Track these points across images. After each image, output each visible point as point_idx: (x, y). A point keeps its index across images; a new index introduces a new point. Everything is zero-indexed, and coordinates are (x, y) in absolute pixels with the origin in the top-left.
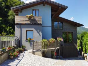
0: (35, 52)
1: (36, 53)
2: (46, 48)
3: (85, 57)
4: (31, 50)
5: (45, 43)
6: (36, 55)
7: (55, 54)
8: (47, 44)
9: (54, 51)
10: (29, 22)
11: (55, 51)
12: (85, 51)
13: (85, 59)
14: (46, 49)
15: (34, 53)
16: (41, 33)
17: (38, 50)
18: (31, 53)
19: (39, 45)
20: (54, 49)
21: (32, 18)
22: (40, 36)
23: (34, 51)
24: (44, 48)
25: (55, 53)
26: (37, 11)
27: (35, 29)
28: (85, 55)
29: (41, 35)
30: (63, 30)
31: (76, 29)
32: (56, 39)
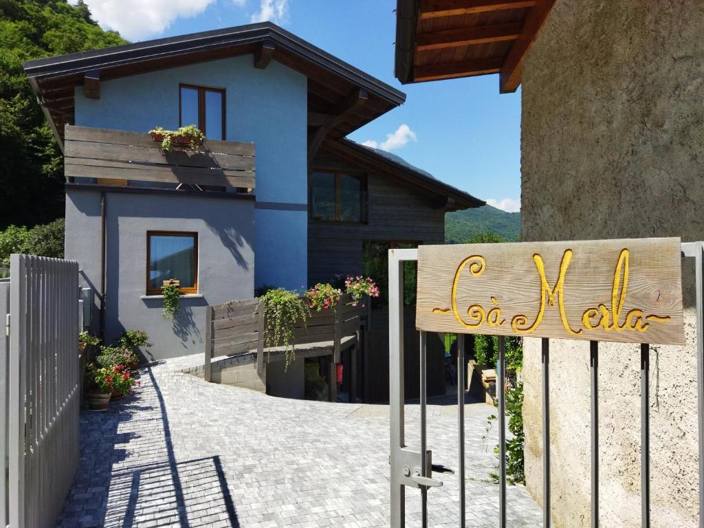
0: (221, 365)
1: (225, 374)
2: (291, 342)
3: (487, 385)
4: (199, 359)
5: (284, 312)
6: (230, 389)
7: (337, 374)
8: (299, 320)
9: (329, 358)
10: (168, 177)
11: (336, 359)
12: (484, 355)
13: (483, 400)
14: (290, 348)
15: (213, 374)
16: (247, 253)
17: (238, 357)
18: (195, 378)
19: (245, 325)
20: (331, 343)
21: (190, 153)
22: (241, 269)
23: (213, 360)
24: (281, 343)
25: (333, 366)
26: (208, 94)
27: (211, 223)
28: (487, 374)
29: (251, 265)
30: (367, 229)
31: (442, 221)
32: (343, 288)
